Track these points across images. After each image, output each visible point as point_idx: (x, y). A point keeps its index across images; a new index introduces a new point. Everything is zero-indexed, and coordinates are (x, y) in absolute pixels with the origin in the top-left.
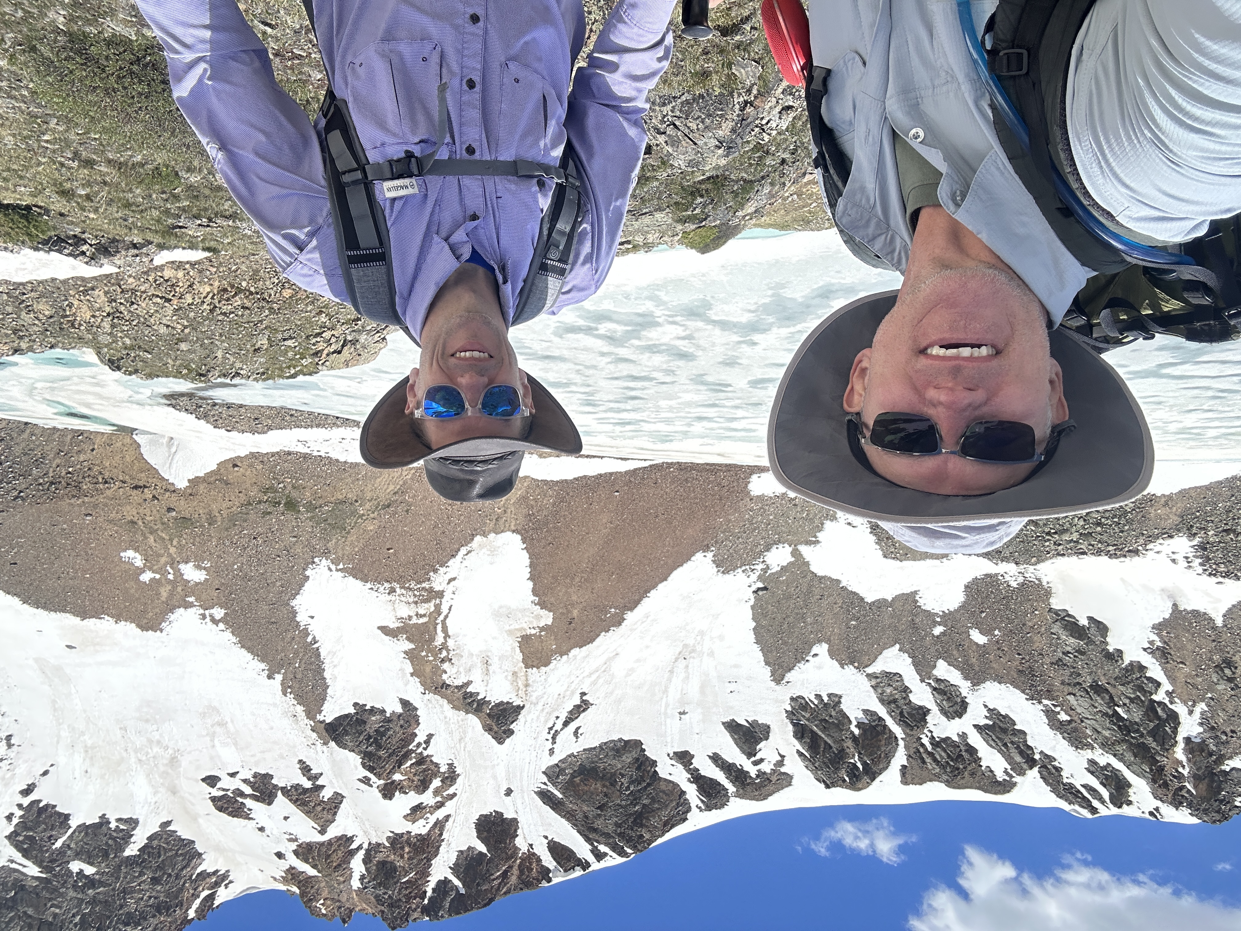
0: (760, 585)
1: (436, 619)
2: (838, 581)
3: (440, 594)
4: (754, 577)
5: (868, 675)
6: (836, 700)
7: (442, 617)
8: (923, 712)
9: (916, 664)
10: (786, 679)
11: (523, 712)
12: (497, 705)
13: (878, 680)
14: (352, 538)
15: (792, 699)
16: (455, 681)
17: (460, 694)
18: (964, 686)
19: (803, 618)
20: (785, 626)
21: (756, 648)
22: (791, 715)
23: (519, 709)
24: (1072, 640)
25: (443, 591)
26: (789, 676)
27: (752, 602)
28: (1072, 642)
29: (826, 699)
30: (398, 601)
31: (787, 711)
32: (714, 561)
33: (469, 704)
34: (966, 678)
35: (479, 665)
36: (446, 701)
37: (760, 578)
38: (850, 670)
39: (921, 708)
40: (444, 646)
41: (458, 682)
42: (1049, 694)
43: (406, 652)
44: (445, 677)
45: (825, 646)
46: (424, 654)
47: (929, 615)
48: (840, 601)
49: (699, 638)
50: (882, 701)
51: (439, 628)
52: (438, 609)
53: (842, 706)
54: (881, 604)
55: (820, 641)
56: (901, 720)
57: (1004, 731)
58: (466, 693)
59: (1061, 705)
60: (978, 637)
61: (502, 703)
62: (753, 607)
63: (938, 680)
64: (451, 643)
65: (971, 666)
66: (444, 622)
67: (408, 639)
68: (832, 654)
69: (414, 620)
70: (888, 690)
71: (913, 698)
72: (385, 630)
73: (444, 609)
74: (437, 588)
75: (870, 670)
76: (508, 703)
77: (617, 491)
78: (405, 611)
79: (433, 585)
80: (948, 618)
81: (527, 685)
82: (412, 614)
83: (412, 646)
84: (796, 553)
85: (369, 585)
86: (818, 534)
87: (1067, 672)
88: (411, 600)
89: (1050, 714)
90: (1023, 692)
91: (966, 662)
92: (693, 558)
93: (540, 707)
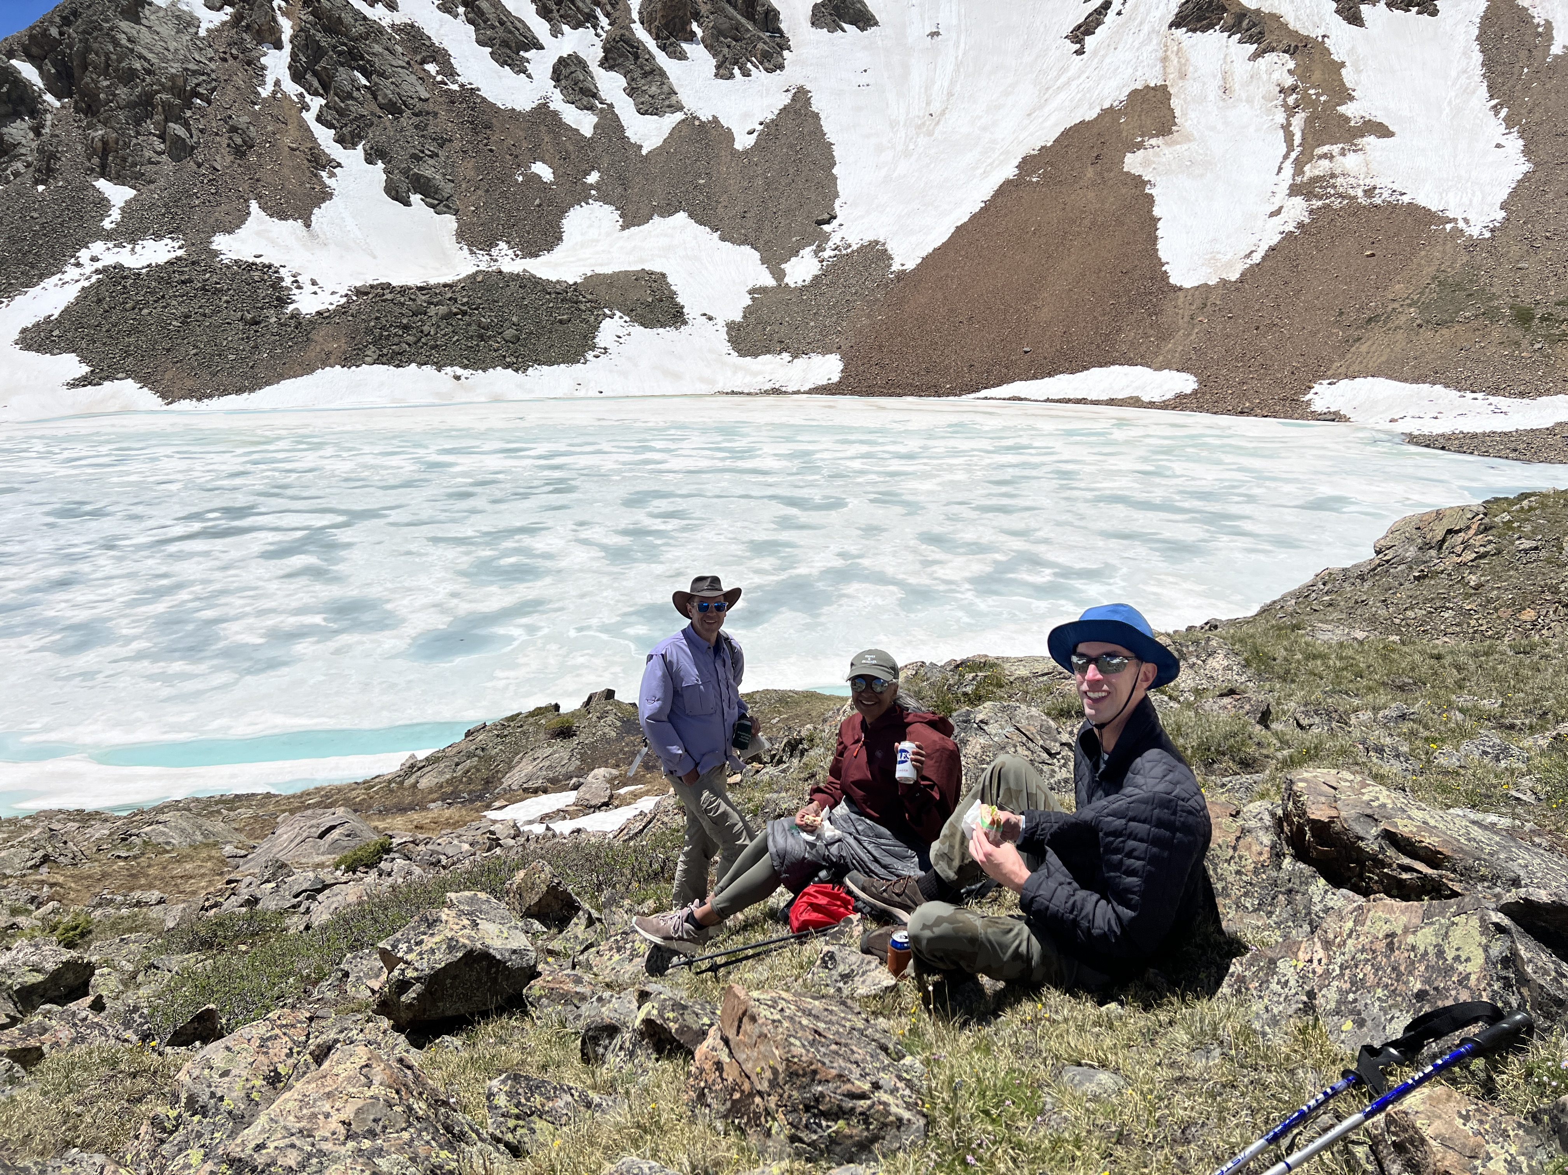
0: (826, 228)
1: (1302, 153)
2: (723, 239)
3: (1294, 190)
4: (835, 239)
5: (680, 108)
6: (723, 71)
7: (1293, 155)
8: (608, 63)
9: (621, 128)
10: (790, 95)
11: (1171, 18)
12: (1211, 26)
13: (667, 103)
14: (1431, 270)
15: (781, 67)
16: (1276, 59)
17: (1268, 38)
18: (558, 102)
19: (768, 184)
20: (791, 171)
21: (831, 137)
22: (782, 44)
23: (1176, 24)
24: (428, 173)
25: (1290, 195)
26: (786, 99)
27: (837, 203)
28: (427, 170)
29: (736, 71)
30: (1362, 177)
31: (789, 49)
32: (890, 258)
33: (1255, 25)
34: (555, 114)
35: (1237, 87)
36: (1291, 26)
37: (826, 237)
38: (705, 116)
39: (611, 68)
40: (1290, 111)
41: (1270, 57)
42: (451, 98)
43: (1351, 98)
44: (1291, 65)
45: (738, 146)
46: (1322, 99)
47: (605, 199)
48: (720, 210)
49: (911, 147)
50: (662, 74)
51: (1297, 139)
52: (1299, 167)
53: (714, 62)
54: (667, 211)
55: (746, 152)
56: (635, 49)
57: (505, 44)
58: (1258, 41)
59: (436, 84)
60: (543, 171)
61: (1204, 29)
62: (836, 195)
63: (591, 108)
64: (1280, 117)
65: (550, 131)
66: (1290, 148)
67: (1347, 120)
68: (729, 136)
69: (1336, 149)
70: (654, 90)
71: (622, 82)
72: (1383, 131)
73: (1288, 169)
74: (1299, 201)
75: (679, 116)
76: (1194, 31)
77: (1026, 352)
78: (1351, 162)
79: (1305, 204)
80: (582, 196)
81: (1165, 59)
82: (1339, 159)
83: (1341, 109)
84: (779, 275)
85: (1406, 199)
86: (750, 302)
87: (431, 129)
88: (1340, 181)
89: (449, 71)
90: (484, 99)
91: (556, 136)
92: (919, 261)
93: (1146, 28)
